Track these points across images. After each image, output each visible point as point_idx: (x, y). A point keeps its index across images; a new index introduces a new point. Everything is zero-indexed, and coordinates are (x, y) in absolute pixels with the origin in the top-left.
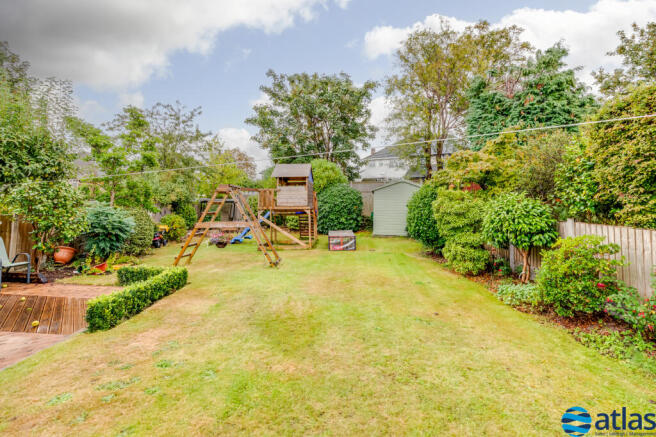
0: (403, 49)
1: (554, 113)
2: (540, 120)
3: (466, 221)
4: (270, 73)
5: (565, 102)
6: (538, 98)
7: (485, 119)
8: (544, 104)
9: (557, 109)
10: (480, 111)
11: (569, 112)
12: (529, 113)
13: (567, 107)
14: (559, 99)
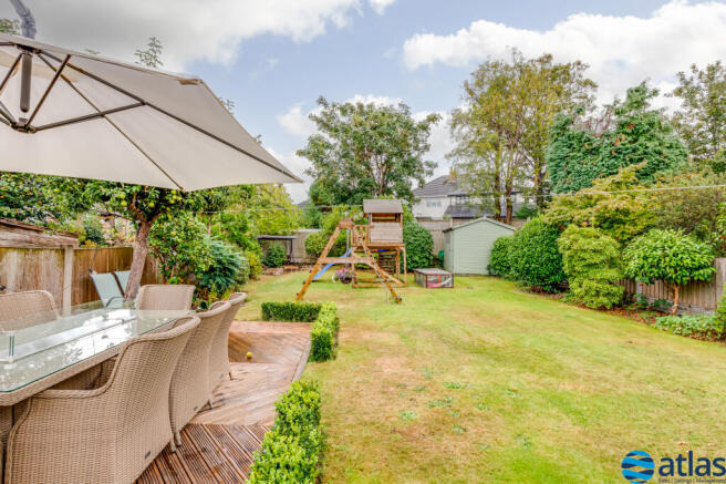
0: (472, 81)
1: (645, 153)
2: (631, 161)
3: (602, 258)
4: (322, 101)
5: (657, 143)
6: (630, 139)
7: (572, 158)
8: (637, 145)
9: (650, 150)
10: (566, 150)
11: (660, 153)
12: (620, 153)
13: (658, 148)
14: (650, 139)
